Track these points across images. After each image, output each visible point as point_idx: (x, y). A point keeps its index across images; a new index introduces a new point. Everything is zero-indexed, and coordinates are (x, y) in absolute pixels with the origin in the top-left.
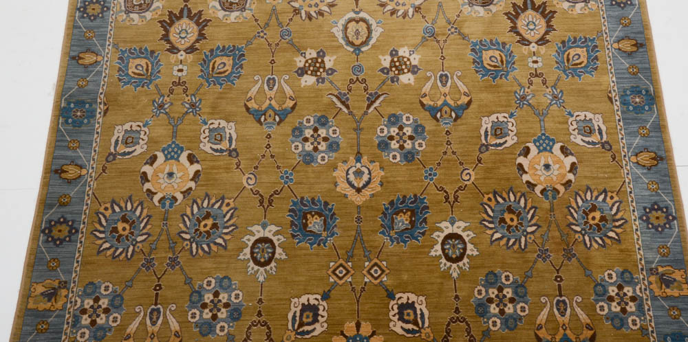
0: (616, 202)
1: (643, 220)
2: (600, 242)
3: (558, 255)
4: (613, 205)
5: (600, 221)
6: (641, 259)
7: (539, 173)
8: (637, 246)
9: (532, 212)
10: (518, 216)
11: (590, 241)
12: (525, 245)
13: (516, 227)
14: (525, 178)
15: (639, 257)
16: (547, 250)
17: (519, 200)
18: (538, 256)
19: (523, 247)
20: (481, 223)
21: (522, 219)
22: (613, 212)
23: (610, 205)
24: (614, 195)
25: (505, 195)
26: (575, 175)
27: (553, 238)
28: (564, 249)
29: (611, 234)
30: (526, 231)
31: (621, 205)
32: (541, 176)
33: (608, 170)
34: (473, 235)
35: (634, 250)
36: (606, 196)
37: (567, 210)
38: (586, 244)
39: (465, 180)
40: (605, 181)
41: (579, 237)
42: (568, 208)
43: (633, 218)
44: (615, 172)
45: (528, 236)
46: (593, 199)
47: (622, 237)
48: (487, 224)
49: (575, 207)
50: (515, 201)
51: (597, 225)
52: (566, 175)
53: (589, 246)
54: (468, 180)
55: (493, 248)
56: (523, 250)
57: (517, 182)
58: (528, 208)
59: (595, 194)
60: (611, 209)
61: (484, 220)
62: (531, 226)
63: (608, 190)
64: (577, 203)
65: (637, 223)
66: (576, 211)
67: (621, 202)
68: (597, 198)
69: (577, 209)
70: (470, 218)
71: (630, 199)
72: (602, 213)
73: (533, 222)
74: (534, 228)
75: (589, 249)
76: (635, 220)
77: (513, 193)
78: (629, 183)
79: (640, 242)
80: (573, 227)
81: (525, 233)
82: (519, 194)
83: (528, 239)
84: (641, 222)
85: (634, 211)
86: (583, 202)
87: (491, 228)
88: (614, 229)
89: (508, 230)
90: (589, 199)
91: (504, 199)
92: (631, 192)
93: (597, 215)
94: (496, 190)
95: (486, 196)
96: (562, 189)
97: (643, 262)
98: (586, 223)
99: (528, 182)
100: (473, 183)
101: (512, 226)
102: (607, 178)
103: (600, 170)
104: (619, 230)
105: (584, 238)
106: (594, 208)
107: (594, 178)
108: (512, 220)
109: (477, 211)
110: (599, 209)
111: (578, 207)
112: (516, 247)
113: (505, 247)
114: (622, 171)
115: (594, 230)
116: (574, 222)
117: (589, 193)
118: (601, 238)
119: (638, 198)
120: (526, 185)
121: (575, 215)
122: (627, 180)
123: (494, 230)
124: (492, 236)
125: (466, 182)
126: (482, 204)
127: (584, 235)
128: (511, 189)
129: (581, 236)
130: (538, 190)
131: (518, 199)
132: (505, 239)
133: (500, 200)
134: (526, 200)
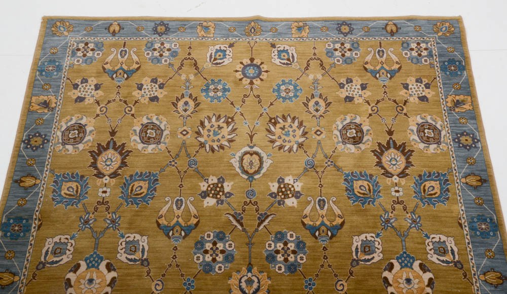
7: (402, 286)
26: (432, 289)
32: (403, 288)
33: (460, 286)
39: (339, 291)
52: (425, 288)
54: (342, 290)
103: (453, 285)
114: (473, 287)
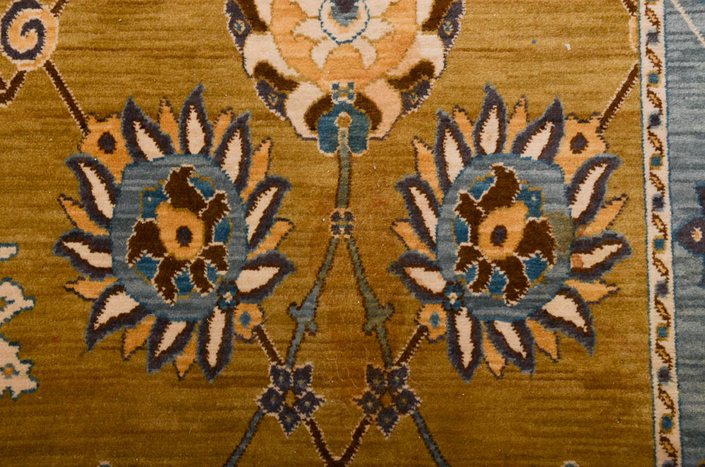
0: (594, 163)
1: (691, 246)
2: (514, 342)
3: (344, 398)
4: (580, 178)
5: (523, 248)
6: (667, 423)
8: (658, 363)
9: (264, 201)
10: (208, 221)
11: (476, 337)
12: (224, 351)
13: (198, 267)
14: (258, 49)
15: (661, 410)
16: (305, 373)
17: (224, 148)
18: (266, 399)
19: (212, 360)
20: (60, 249)
21: (224, 234)
22: (578, 209)
23: (569, 179)
24: (589, 131)
25: (168, 126)
27: (334, 318)
28: (372, 373)
29: (562, 307)
30: (230, 285)
31: (613, 178)
34: (21, 303)
35: (645, 375)
36: (556, 137)
37: (399, 196)
38: (456, 352)
40: (562, 67)
41: (435, 319)
42: (404, 187)
43: (653, 233)
44: (603, 30)
45: (240, 309)
46: (508, 147)
47: (602, 317)
48: (82, 250)
49: (434, 184)
50: (204, 152)
51: (510, 265)
53: (467, 359)
55: (97, 361)
56: (212, 372)
57: (224, 68)
58: (252, 185)
59: (517, 125)
60: (571, 194)
61: (77, 236)
62: (254, 266)
63: (567, 107)
64: (442, 164)
65: (666, 256)
66: (434, 204)
67: (612, 164)
68: (521, 142)
69: (439, 195)
70: (17, 224)
71: (649, 151)
72: (535, 210)
73: (264, 248)
74: (265, 274)
75: (467, 372)
76: (659, 244)
77: (202, 119)
78: (653, 79)
79: (669, 345)
80: (418, 274)
81: (228, 296)
82: (224, 123)
83: (236, 321)
84: (681, 252)
85: (658, 202)
86: (467, 162)
87: (99, 273)
88: (573, 284)
89: (163, 281)
90: (490, 148)
91: (163, 143)
92: (655, 120)
93: (515, 219)
94: (137, 102)
95: (97, 129)
96: (388, 101)
97: (675, 437)
98: (469, 255)
99: (264, 70)
100: (48, 66)
101: (178, 265)
102: (570, 57)
104: (592, 290)
105: (452, 323)
106: (504, 192)
107: (518, 55)
108: (184, 236)
109: (51, 195)
110: (525, 196)
111: (446, 185)
112: (186, 358)
113: (142, 360)
115: (495, 289)
116: (424, 251)
117: (492, 124)
118: (519, 326)
119: (683, 148)
120: (254, 83)
121: (430, 220)
122: (647, 67)
123: (109, 282)
124: (100, 305)
125: (21, 65)
126: (74, 164)
127: (452, 312)
128: (195, 100)
129: (443, 314)
130: (298, 103)
131: (216, 142)
132: (148, 322)
133: (148, 145)
134: (247, 150)
